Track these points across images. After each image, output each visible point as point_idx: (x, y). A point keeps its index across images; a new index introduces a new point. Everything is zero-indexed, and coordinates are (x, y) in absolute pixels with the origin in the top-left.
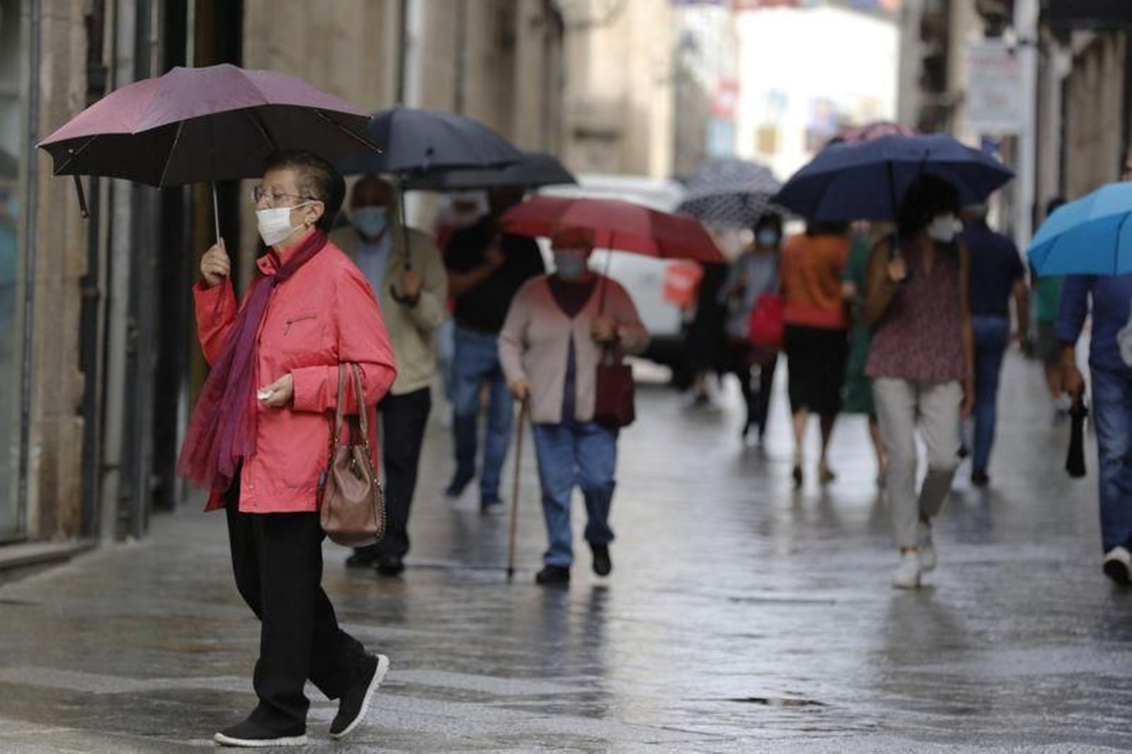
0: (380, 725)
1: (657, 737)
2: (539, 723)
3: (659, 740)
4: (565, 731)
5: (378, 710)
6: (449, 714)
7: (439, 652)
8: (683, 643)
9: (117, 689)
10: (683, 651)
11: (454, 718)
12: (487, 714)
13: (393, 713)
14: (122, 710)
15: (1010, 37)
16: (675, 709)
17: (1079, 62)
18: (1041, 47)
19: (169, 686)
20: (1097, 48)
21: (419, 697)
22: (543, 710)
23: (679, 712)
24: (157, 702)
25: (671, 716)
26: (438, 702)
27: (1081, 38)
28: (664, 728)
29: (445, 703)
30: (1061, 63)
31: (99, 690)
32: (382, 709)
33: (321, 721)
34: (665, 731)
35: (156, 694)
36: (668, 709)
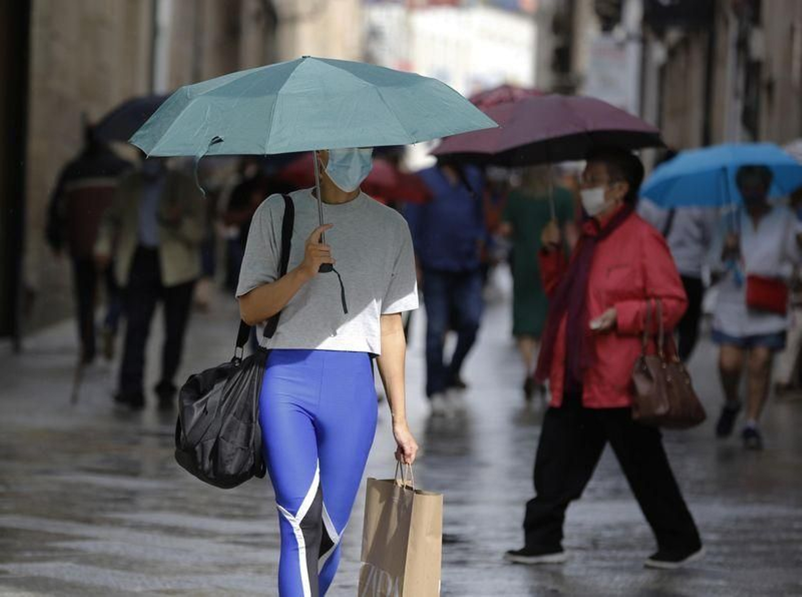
0: (131, 555)
2: (251, 554)
6: (184, 547)
7: (177, 500)
11: (187, 551)
12: (213, 548)
13: (140, 546)
15: (619, 33)
17: (672, 53)
18: (644, 42)
20: (685, 43)
21: (162, 534)
22: (255, 545)
27: (674, 35)
30: (659, 53)
32: (131, 543)
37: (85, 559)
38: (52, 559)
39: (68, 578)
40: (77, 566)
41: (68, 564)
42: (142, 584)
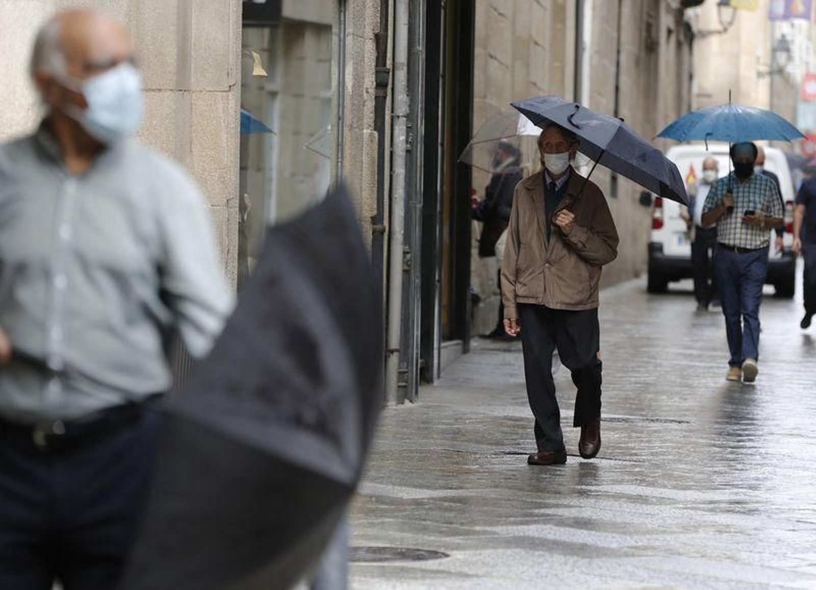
0: (601, 519)
1: (794, 526)
2: (710, 517)
3: (796, 529)
4: (729, 523)
5: (598, 510)
6: (648, 512)
7: (635, 474)
8: (805, 469)
9: (418, 496)
10: (806, 473)
11: (652, 515)
12: (674, 512)
13: (609, 512)
14: (425, 509)
16: (804, 510)
19: (453, 495)
21: (626, 502)
22: (712, 510)
23: (807, 511)
24: (446, 504)
25: (802, 514)
26: (638, 505)
28: (799, 521)
29: (644, 505)
31: (406, 497)
32: (601, 509)
33: (562, 516)
34: (800, 523)
35: (445, 499)
36: (800, 510)
37: (561, 522)
38: (535, 522)
39: (550, 537)
40: (556, 528)
41: (548, 526)
42: (617, 541)
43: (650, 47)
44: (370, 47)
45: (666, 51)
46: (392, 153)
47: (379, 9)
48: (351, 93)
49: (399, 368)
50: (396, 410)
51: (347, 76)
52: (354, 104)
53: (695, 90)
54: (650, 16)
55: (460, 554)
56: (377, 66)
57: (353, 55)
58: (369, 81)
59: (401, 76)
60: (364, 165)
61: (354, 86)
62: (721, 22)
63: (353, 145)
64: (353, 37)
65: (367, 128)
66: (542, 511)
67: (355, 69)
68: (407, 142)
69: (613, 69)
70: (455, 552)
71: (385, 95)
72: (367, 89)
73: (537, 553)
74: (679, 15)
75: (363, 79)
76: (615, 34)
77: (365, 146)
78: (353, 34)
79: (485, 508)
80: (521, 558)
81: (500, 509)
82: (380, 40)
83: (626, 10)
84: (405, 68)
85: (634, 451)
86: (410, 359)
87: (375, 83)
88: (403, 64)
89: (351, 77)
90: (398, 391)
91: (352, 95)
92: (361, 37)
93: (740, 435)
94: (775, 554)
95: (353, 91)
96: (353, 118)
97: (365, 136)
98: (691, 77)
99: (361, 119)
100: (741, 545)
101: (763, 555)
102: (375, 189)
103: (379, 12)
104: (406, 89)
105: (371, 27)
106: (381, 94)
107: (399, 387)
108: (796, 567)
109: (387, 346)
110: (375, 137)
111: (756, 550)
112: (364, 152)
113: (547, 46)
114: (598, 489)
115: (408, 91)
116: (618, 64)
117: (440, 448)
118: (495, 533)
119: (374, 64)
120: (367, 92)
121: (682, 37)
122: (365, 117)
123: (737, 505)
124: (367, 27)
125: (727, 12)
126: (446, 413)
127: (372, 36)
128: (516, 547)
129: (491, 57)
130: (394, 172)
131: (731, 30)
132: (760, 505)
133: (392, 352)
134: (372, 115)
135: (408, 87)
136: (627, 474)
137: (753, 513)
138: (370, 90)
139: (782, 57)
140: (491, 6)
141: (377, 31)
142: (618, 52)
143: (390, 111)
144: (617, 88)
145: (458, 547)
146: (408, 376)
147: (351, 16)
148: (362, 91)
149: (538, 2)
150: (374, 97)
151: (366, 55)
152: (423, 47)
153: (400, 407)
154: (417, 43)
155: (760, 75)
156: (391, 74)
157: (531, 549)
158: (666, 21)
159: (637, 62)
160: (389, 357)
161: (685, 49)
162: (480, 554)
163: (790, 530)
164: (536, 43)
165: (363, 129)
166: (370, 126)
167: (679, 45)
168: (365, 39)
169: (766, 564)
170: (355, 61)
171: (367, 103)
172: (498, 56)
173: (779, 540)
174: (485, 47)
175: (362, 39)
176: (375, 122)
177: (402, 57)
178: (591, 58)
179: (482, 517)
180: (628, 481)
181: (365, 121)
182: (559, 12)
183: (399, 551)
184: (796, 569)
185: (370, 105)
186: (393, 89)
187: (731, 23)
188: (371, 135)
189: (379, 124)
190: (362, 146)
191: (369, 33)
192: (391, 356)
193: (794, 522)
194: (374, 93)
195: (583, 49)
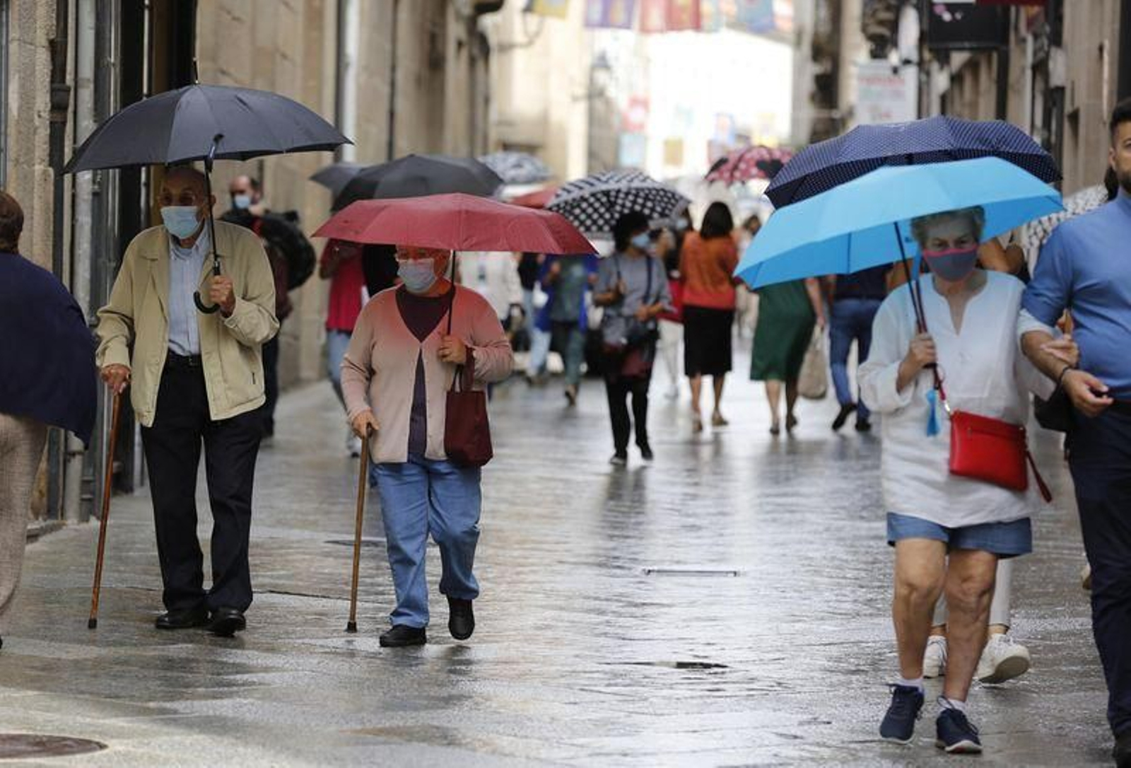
1: (575, 698)
3: (577, 700)
8: (601, 612)
14: (86, 675)
15: (894, 58)
16: (592, 672)
17: (956, 79)
18: (922, 66)
20: (972, 66)
23: (596, 675)
24: (117, 668)
25: (589, 679)
28: (583, 690)
31: (65, 657)
33: (270, 685)
34: (584, 693)
37: (268, 694)
38: (230, 695)
39: (249, 717)
40: (260, 703)
41: (249, 701)
42: (337, 723)
43: (434, 63)
44: (43, 58)
45: (456, 69)
46: (74, 196)
47: (55, 7)
48: (16, 118)
49: (83, 475)
50: (76, 530)
51: (10, 95)
52: (20, 132)
53: (494, 115)
54: (434, 24)
55: (121, 744)
56: (52, 82)
57: (19, 67)
58: (42, 101)
59: (87, 95)
60: (35, 212)
61: (20, 108)
62: (526, 32)
63: (19, 185)
64: (19, 44)
65: (40, 164)
66: (246, 677)
67: (22, 86)
68: (94, 182)
69: (386, 90)
70: (114, 741)
71: (63, 120)
72: (39, 112)
73: (226, 741)
74: (472, 24)
75: (34, 98)
76: (388, 47)
77: (36, 186)
78: (19, 40)
79: (169, 674)
80: (204, 748)
81: (190, 676)
82: (57, 49)
83: (404, 15)
84: (92, 86)
85: (381, 589)
86: (98, 464)
87: (49, 105)
88: (89, 80)
89: (16, 96)
90: (81, 505)
91: (18, 121)
92: (31, 44)
93: (520, 565)
94: (547, 739)
95: (19, 115)
96: (20, 150)
97: (36, 174)
98: (487, 101)
99: (30, 151)
100: (502, 725)
101: (529, 740)
102: (50, 243)
103: (55, 12)
104: (93, 113)
105: (44, 31)
106: (59, 119)
107: (83, 500)
108: (572, 758)
109: (66, 446)
110: (49, 176)
111: (522, 733)
112: (35, 195)
113: (298, 59)
114: (325, 644)
115: (95, 116)
116: (393, 84)
117: (125, 586)
118: (175, 712)
119: (48, 79)
120: (40, 116)
121: (476, 51)
122: (37, 149)
123: (504, 666)
124: (38, 31)
125: (533, 20)
126: (142, 536)
127: (45, 43)
128: (200, 732)
129: (223, 72)
130: (77, 221)
131: (539, 43)
132: (534, 665)
133: (73, 454)
134: (46, 146)
135: (96, 109)
136: (367, 622)
137: (524, 678)
138: (42, 114)
139: (602, 77)
140: (222, 8)
141: (52, 37)
142: (393, 69)
143: (72, 142)
144: (392, 114)
145: (120, 734)
146: (95, 486)
147: (16, 16)
148: (33, 114)
149: (287, 4)
150: (48, 122)
151: (37, 68)
152: (115, 59)
153: (84, 526)
154: (107, 54)
155: (575, 99)
156: (72, 93)
157: (220, 735)
158: (455, 30)
159: (419, 81)
160: (69, 461)
161: (480, 65)
162: (148, 744)
163: (570, 703)
164: (284, 56)
165: (34, 165)
166: (44, 161)
167: (472, 61)
168: (36, 47)
169: (533, 754)
170: (22, 75)
171: (39, 131)
172: (232, 70)
173: (553, 719)
174: (214, 59)
175: (33, 47)
176: (51, 155)
177: (87, 71)
178: (358, 75)
179: (162, 688)
180: (366, 632)
181: (37, 154)
182: (314, 17)
183: (38, 740)
184: (572, 762)
185: (43, 133)
186: (75, 113)
187: (537, 34)
188: (45, 172)
189: (56, 158)
190: (33, 188)
191: (41, 38)
192: (72, 460)
193: (576, 691)
194: (48, 117)
195: (347, 65)
